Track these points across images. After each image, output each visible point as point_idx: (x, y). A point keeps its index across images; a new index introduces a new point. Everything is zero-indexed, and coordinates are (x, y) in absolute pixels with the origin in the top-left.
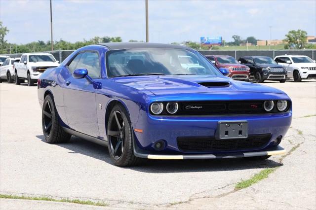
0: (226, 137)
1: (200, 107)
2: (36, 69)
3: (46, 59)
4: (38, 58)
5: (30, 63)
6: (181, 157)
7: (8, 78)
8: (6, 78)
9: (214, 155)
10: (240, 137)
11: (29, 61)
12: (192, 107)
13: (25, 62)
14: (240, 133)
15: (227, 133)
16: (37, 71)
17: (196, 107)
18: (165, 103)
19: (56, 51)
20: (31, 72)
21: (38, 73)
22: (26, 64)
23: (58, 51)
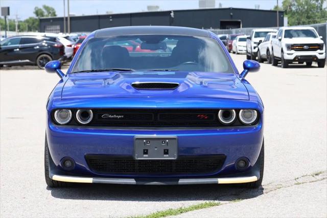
0: (146, 157)
1: (120, 116)
2: (291, 47)
3: (308, 33)
4: (301, 33)
5: (285, 39)
6: (89, 180)
7: (268, 58)
8: (266, 57)
9: (134, 179)
10: (166, 157)
11: (285, 37)
12: (110, 116)
13: (280, 38)
14: (166, 152)
15: (146, 152)
16: (292, 49)
17: (115, 116)
18: (74, 110)
19: (324, 24)
20: (285, 50)
21: (293, 51)
22: (280, 40)
23: (325, 23)
